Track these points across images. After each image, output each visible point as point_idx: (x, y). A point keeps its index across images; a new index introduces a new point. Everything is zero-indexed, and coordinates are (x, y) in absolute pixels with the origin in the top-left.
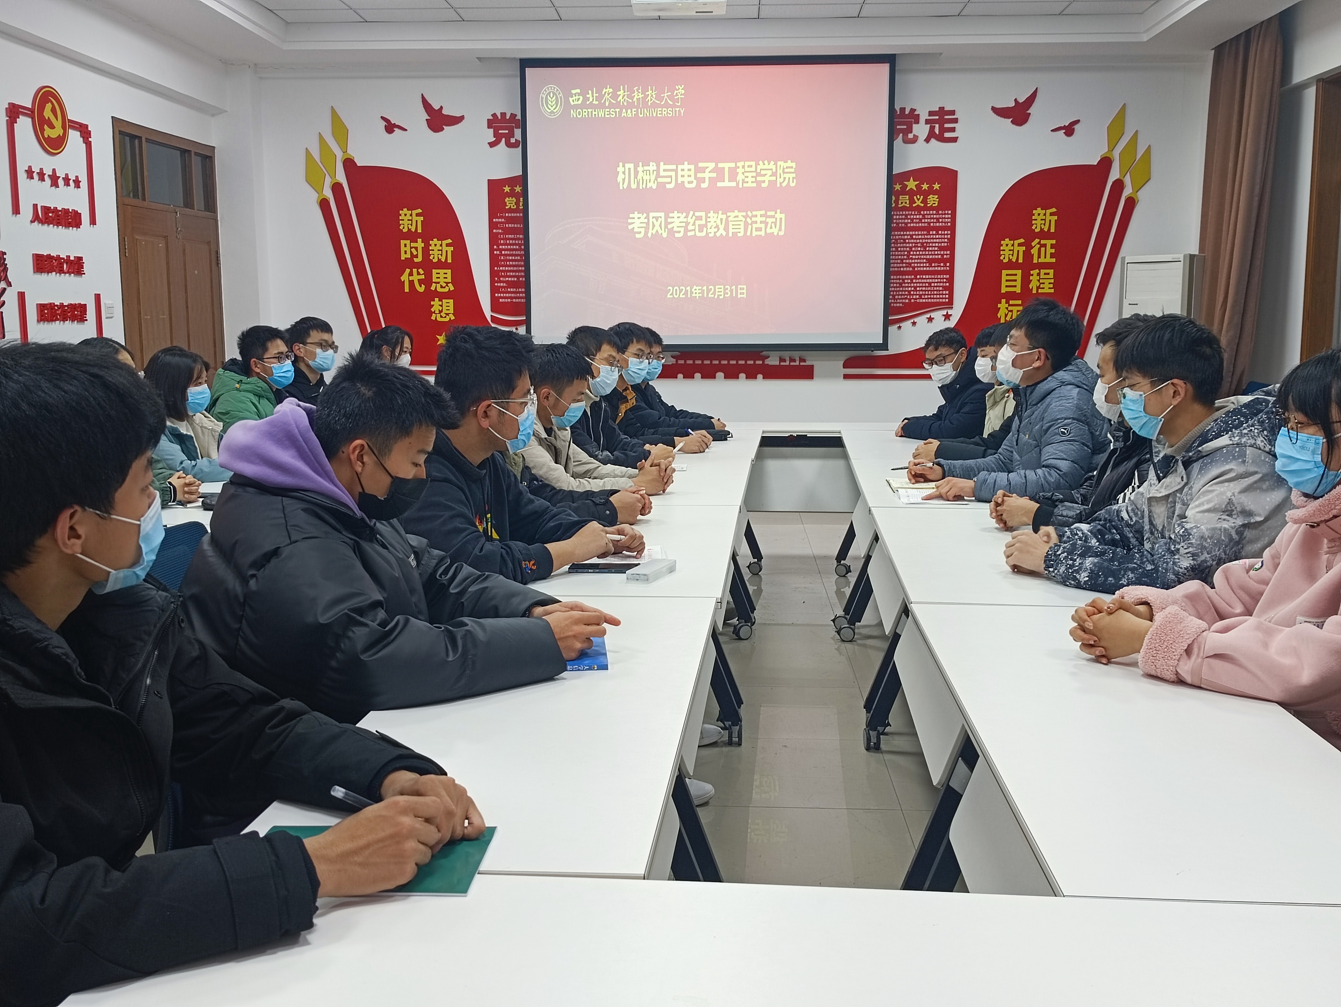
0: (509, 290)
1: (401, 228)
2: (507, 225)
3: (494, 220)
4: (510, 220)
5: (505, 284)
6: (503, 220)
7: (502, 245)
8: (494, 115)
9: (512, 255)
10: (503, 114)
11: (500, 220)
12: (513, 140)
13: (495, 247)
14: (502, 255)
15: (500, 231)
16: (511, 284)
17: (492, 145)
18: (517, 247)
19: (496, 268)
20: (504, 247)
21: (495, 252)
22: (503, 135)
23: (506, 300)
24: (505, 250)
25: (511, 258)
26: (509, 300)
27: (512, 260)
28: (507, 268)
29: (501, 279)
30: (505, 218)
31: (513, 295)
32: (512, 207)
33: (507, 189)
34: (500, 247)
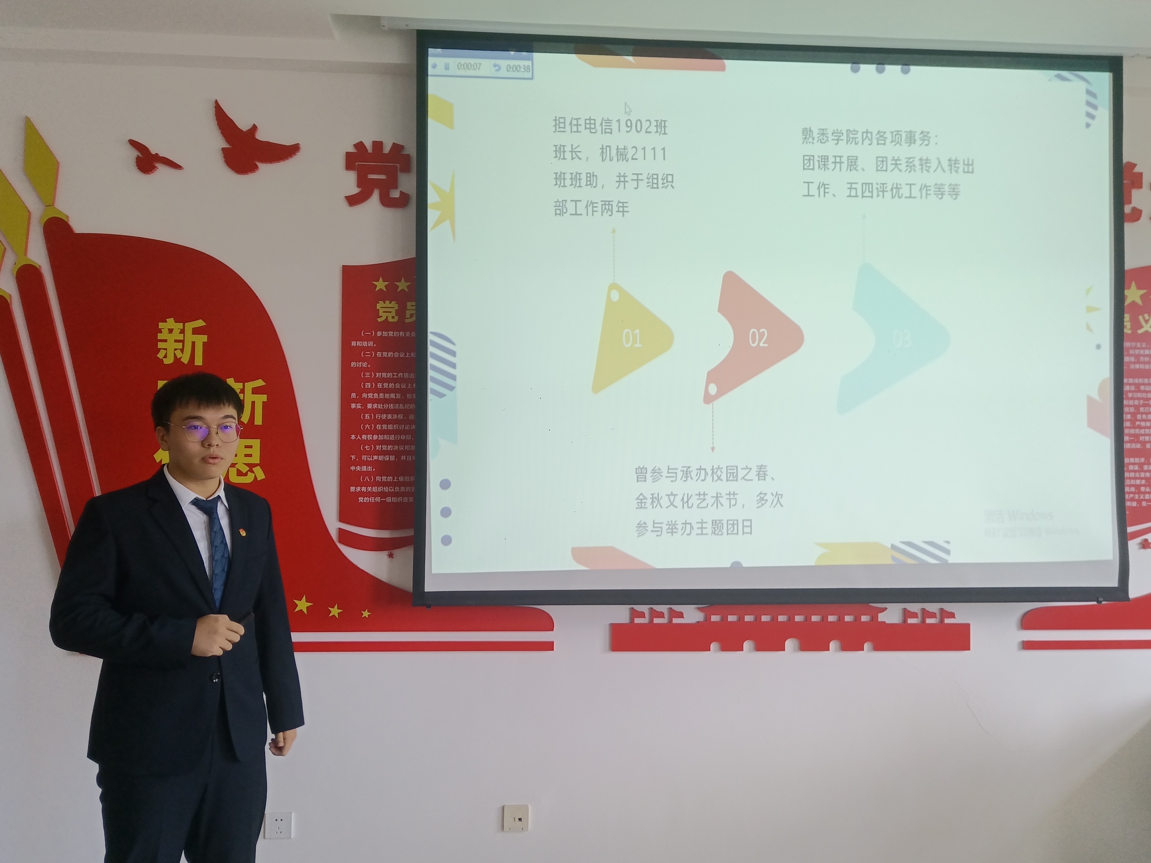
0: (378, 478)
1: (161, 355)
2: (379, 354)
3: (354, 344)
4: (383, 344)
5: (370, 468)
6: (371, 344)
7: (368, 391)
8: (360, 146)
9: (387, 411)
10: (378, 145)
11: (365, 344)
12: (395, 194)
13: (353, 395)
14: (366, 411)
15: (365, 365)
16: (382, 468)
17: (353, 201)
18: (398, 396)
19: (353, 437)
20: (370, 395)
21: (353, 406)
22: (377, 183)
23: (372, 500)
24: (373, 401)
25: (384, 416)
26: (378, 499)
27: (387, 422)
28: (375, 437)
29: (364, 457)
30: (375, 339)
31: (386, 489)
32: (390, 320)
33: (381, 285)
34: (364, 395)
